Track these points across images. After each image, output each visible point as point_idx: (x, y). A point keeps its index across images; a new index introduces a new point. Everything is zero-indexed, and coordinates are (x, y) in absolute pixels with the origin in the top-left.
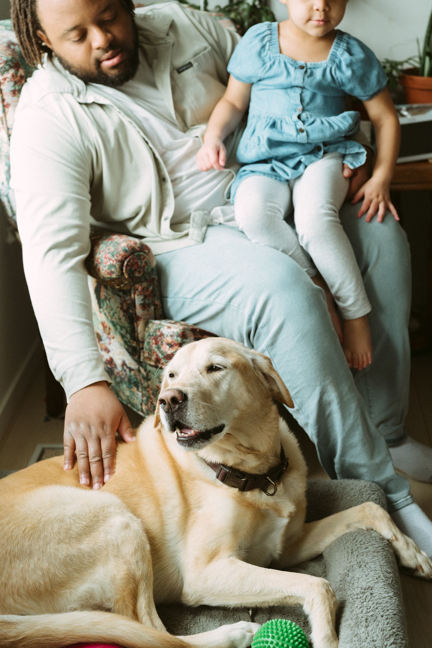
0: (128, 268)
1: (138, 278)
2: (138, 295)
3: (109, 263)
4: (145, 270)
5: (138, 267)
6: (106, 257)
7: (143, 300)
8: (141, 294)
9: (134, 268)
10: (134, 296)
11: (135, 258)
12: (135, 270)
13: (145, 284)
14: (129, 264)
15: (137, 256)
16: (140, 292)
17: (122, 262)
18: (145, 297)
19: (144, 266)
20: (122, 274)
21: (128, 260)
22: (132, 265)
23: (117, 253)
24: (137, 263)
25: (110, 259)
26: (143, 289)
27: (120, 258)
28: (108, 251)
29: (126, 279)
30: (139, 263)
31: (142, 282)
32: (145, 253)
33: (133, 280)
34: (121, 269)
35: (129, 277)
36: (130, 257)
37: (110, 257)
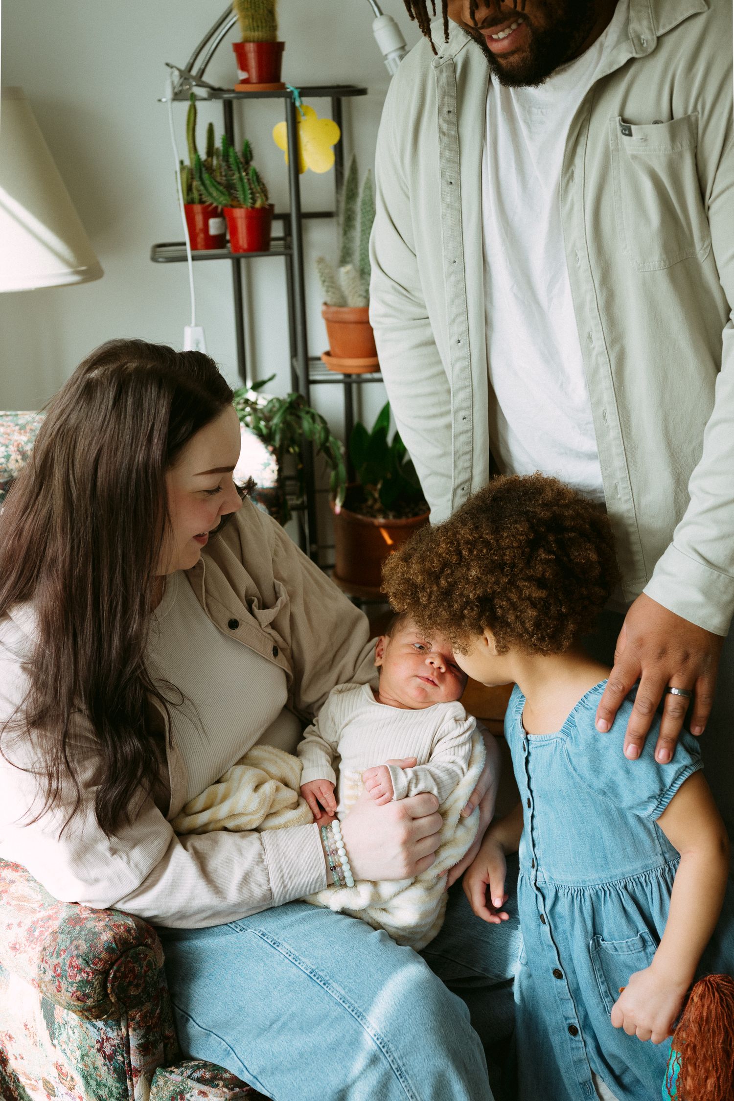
0: (116, 984)
1: (135, 996)
2: (134, 1030)
3: (79, 978)
4: (148, 979)
5: (135, 977)
6: (74, 964)
7: (143, 1037)
8: (139, 1027)
9: (128, 980)
10: (128, 1032)
11: (130, 962)
12: (130, 983)
13: (147, 1007)
14: (118, 974)
15: (132, 957)
16: (137, 1023)
17: (105, 973)
18: (148, 1030)
19: (146, 972)
20: (106, 995)
21: (115, 968)
22: (124, 976)
23: (94, 957)
24: (132, 970)
25: (81, 970)
26: (144, 1017)
27: (99, 966)
28: (75, 953)
29: (112, 1003)
30: (137, 969)
31: (143, 1004)
32: (146, 945)
33: (124, 1004)
34: (104, 987)
35: (119, 999)
36: (119, 962)
37: (82, 967)
